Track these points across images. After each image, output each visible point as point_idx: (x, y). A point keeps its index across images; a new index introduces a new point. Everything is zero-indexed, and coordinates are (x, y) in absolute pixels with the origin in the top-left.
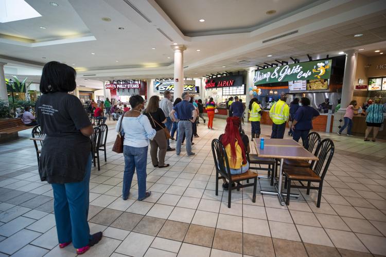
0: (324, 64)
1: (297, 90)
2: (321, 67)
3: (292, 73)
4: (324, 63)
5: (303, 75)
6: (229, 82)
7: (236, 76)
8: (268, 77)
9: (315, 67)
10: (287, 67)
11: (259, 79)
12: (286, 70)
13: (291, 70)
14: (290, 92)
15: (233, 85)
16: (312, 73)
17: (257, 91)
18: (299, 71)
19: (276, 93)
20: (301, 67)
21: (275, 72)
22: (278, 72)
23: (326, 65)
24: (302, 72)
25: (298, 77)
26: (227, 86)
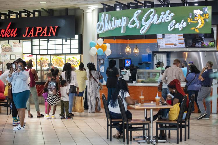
0: (201, 12)
1: (171, 46)
2: (199, 16)
3: (159, 21)
4: (202, 10)
5: (177, 26)
6: (48, 29)
7: (60, 17)
8: (123, 25)
9: (191, 14)
10: (152, 12)
11: (108, 27)
12: (151, 16)
13: (159, 17)
14: (160, 50)
15: (57, 36)
16: (188, 23)
17: (104, 48)
18: (170, 19)
19: (136, 51)
20: (172, 14)
21: (135, 17)
22: (140, 18)
23: (204, 13)
24: (174, 21)
25: (169, 29)
26: (43, 37)
